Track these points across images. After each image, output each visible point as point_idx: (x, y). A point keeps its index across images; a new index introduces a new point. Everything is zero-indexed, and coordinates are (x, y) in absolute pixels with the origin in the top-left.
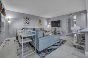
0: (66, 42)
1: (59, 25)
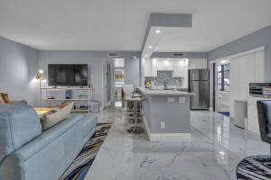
0: (109, 127)
1: (78, 79)
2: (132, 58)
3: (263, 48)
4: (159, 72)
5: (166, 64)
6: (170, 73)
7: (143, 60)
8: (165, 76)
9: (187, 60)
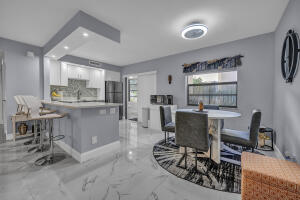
2: (26, 55)
3: (155, 72)
4: (71, 81)
5: (80, 72)
6: (84, 82)
7: (47, 62)
8: (78, 86)
9: (103, 71)
